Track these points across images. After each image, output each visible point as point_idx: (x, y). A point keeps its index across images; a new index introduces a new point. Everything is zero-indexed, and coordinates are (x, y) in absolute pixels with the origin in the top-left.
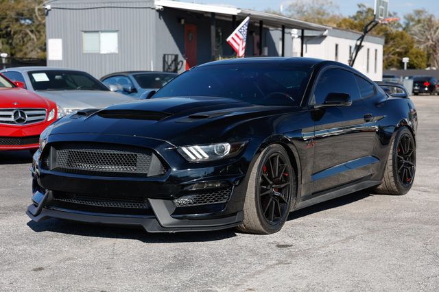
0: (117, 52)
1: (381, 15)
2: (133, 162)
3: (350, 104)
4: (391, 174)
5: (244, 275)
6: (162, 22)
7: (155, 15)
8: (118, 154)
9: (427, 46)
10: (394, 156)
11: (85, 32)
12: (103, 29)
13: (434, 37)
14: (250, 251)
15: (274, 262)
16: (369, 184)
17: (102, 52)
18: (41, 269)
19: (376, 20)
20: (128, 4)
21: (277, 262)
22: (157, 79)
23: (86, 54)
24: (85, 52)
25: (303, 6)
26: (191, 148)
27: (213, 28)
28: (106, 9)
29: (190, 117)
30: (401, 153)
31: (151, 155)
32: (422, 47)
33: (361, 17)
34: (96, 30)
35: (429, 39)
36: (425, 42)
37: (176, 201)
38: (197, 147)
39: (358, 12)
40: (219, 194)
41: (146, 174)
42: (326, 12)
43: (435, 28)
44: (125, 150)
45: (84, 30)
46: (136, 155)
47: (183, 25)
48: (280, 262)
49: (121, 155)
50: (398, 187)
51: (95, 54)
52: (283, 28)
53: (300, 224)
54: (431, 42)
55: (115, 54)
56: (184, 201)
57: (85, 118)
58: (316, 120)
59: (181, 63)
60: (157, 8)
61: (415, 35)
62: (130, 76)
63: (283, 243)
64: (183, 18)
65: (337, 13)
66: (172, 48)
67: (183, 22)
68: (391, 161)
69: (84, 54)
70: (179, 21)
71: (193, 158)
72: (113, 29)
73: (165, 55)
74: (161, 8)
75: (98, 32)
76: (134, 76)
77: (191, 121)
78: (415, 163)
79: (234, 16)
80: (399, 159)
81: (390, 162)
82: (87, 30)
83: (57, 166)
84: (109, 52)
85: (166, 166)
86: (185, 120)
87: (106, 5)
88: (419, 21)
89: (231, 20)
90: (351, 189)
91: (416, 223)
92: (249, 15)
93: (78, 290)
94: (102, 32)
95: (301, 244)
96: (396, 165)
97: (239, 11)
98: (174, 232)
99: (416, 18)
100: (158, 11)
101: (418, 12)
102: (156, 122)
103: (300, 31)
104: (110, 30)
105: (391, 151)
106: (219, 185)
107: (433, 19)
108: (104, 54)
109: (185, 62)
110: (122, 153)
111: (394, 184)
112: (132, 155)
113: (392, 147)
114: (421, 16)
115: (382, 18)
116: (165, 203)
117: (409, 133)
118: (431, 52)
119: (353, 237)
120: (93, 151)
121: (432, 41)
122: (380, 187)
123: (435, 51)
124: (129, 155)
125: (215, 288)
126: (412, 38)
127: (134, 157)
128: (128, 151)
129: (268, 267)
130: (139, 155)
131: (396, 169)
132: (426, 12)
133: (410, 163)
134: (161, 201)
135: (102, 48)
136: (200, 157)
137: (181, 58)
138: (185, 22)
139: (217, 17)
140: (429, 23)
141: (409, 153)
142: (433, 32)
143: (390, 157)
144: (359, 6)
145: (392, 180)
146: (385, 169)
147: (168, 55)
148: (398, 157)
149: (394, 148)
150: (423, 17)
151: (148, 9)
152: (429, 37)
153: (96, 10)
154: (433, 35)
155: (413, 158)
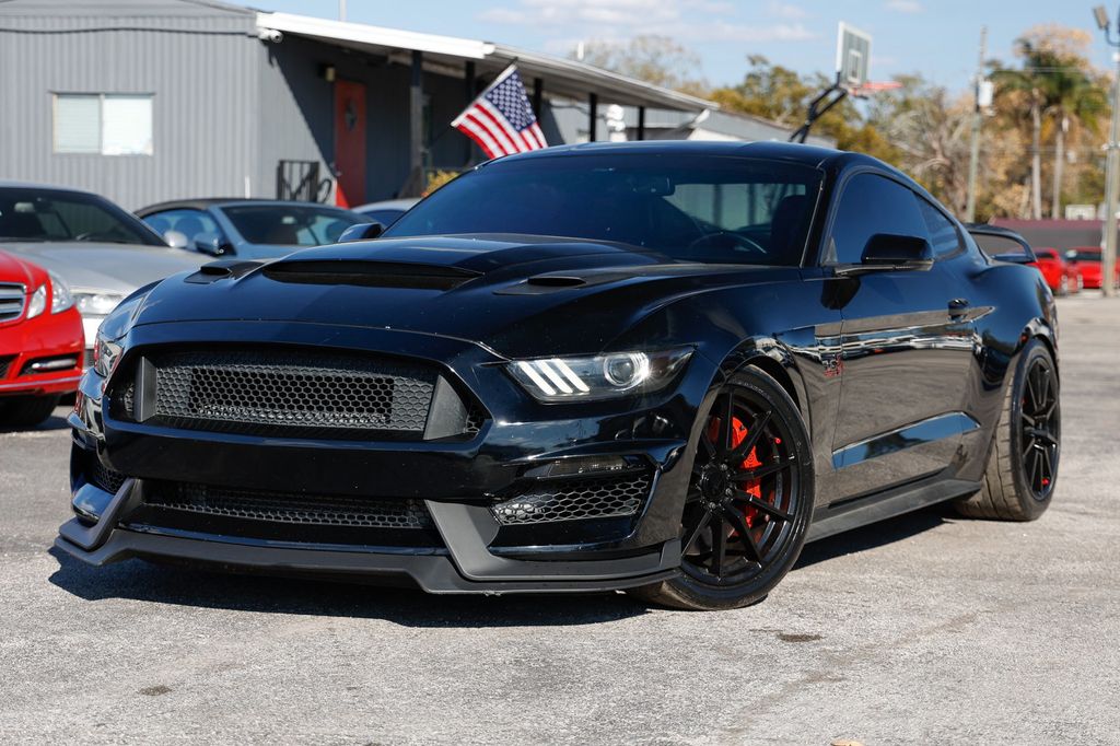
0: (149, 151)
1: (854, 74)
2: (381, 401)
3: (929, 265)
4: (1006, 463)
5: (737, 706)
6: (275, 75)
7: (258, 53)
8: (338, 379)
9: (931, 168)
10: (1013, 415)
11: (60, 95)
12: (111, 89)
13: (949, 144)
14: (716, 649)
15: (797, 676)
16: (953, 488)
17: (108, 151)
18: (162, 690)
19: (843, 86)
20: (184, 21)
21: (805, 676)
22: (288, 220)
23: (62, 156)
24: (58, 149)
25: (607, 54)
26: (542, 364)
27: (416, 93)
28: (121, 33)
29: (532, 282)
30: (1028, 409)
31: (434, 382)
32: (918, 170)
33: (756, 89)
34: (92, 90)
35: (934, 152)
36: (925, 159)
37: (498, 509)
38: (558, 362)
39: (751, 76)
40: (618, 494)
41: (421, 433)
42: (668, 73)
43: (949, 123)
44: (358, 369)
45: (58, 89)
46: (390, 381)
47: (332, 83)
48: (815, 678)
49: (348, 380)
50: (1022, 500)
51: (87, 156)
52: (594, 101)
53: (805, 586)
54: (940, 159)
55: (143, 157)
56: (520, 509)
57: (232, 281)
58: (834, 307)
59: (326, 186)
60: (265, 34)
61: (899, 139)
62: (215, 209)
63: (791, 632)
64: (332, 66)
65: (695, 76)
66: (301, 145)
67: (330, 74)
68: (1007, 429)
69: (54, 155)
70: (322, 72)
71: (550, 391)
72: (140, 90)
73: (282, 163)
74: (275, 34)
75: (96, 95)
76: (226, 211)
77: (537, 292)
78: (1057, 436)
79: (470, 64)
80: (1025, 423)
81: (1004, 432)
82: (66, 89)
83: (157, 411)
84: (127, 151)
85: (476, 413)
86: (519, 287)
87: (122, 23)
88: (906, 105)
89: (462, 74)
90: (915, 499)
91: (1108, 586)
92: (514, 60)
93: (299, 741)
94: (108, 95)
95: (840, 633)
96: (1018, 440)
97: (490, 49)
98: (500, 593)
99: (899, 97)
100: (267, 42)
101: (906, 82)
102: (441, 292)
103: (634, 112)
104: (132, 90)
105: (1007, 403)
106: (619, 466)
107: (945, 100)
108: (115, 158)
109: (335, 184)
110: (350, 375)
111: (1012, 491)
112: (379, 381)
113: (1009, 392)
114: (910, 91)
115: (856, 81)
116: (472, 515)
117: (1048, 356)
118: (940, 183)
119: (971, 619)
120: (266, 370)
121: (944, 156)
122: (977, 498)
123: (950, 182)
124: (368, 380)
125: (677, 738)
126: (893, 147)
127: (384, 387)
128: (367, 370)
129: (791, 688)
130: (401, 381)
131: (1019, 449)
132: (923, 82)
133: (1050, 436)
134: (460, 509)
135: (106, 141)
136: (567, 390)
137: (324, 173)
138: (337, 75)
139: (426, 66)
140: (937, 110)
141: (1045, 411)
142: (945, 133)
143: (1005, 417)
144: (753, 62)
145: (1009, 479)
146: (989, 452)
147: (292, 162)
148: (1023, 419)
149: (1015, 393)
150: (915, 95)
151: (239, 37)
152: (935, 145)
153: (92, 35)
154: (945, 142)
155: (1054, 424)
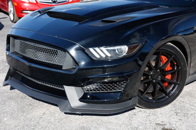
8: (46, 49)
29: (103, 21)
40: (118, 85)
41: (62, 66)
46: (57, 51)
83: (15, 50)
86: (98, 24)
98: (80, 113)
116: (76, 90)
124: (52, 50)
130: (59, 51)
